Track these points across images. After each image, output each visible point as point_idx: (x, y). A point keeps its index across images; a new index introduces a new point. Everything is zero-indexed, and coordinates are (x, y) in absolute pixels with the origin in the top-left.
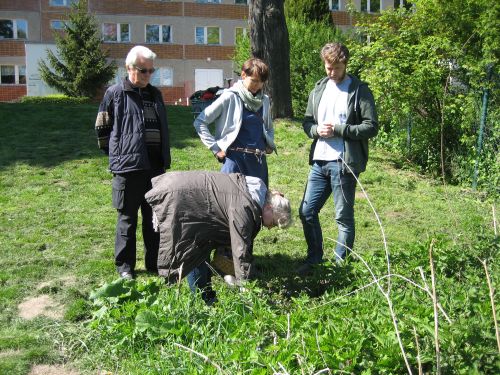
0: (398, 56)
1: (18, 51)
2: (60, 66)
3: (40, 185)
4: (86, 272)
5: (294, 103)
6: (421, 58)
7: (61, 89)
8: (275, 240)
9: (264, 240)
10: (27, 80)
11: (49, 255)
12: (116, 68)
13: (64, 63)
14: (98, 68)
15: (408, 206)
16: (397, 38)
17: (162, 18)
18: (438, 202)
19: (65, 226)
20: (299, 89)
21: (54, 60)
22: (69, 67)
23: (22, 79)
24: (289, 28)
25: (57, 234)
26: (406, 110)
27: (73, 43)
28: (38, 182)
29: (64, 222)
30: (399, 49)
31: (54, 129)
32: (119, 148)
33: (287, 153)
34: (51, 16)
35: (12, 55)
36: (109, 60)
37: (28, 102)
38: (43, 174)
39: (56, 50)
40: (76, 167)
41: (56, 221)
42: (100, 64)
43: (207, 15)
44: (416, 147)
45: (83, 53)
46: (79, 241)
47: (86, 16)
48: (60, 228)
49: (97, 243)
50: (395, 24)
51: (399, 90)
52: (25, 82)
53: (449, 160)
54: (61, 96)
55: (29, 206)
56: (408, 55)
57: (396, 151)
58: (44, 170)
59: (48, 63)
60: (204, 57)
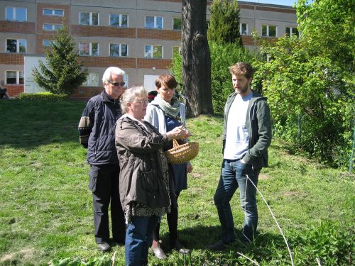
0: (291, 71)
1: (20, 61)
2: (48, 72)
3: (20, 165)
4: (43, 245)
5: (214, 103)
6: (309, 73)
7: (48, 88)
8: (197, 217)
9: (188, 217)
10: (25, 82)
11: (16, 228)
12: (88, 74)
13: (51, 70)
14: (75, 74)
15: (300, 186)
16: (291, 57)
17: (122, 39)
18: (323, 184)
19: (33, 202)
20: (218, 92)
21: (44, 68)
22: (54, 73)
23: (21, 80)
24: (210, 48)
25: (26, 208)
26: (298, 112)
27: (57, 56)
28: (19, 163)
29: (33, 199)
30: (292, 66)
31: (37, 120)
32: (96, 146)
33: (208, 142)
34: (43, 38)
35: (15, 64)
36: (83, 69)
37: (24, 98)
38: (24, 156)
39: (45, 61)
40: (49, 151)
41: (27, 198)
42: (76, 71)
43: (153, 37)
44: (305, 138)
45: (64, 63)
46: (42, 216)
47: (67, 38)
48: (29, 203)
49: (56, 218)
50: (289, 47)
51: (293, 96)
52: (23, 83)
53: (331, 149)
54: (48, 93)
55: (8, 184)
56: (299, 70)
57: (290, 140)
58: (25, 153)
59: (40, 70)
60: (150, 67)
